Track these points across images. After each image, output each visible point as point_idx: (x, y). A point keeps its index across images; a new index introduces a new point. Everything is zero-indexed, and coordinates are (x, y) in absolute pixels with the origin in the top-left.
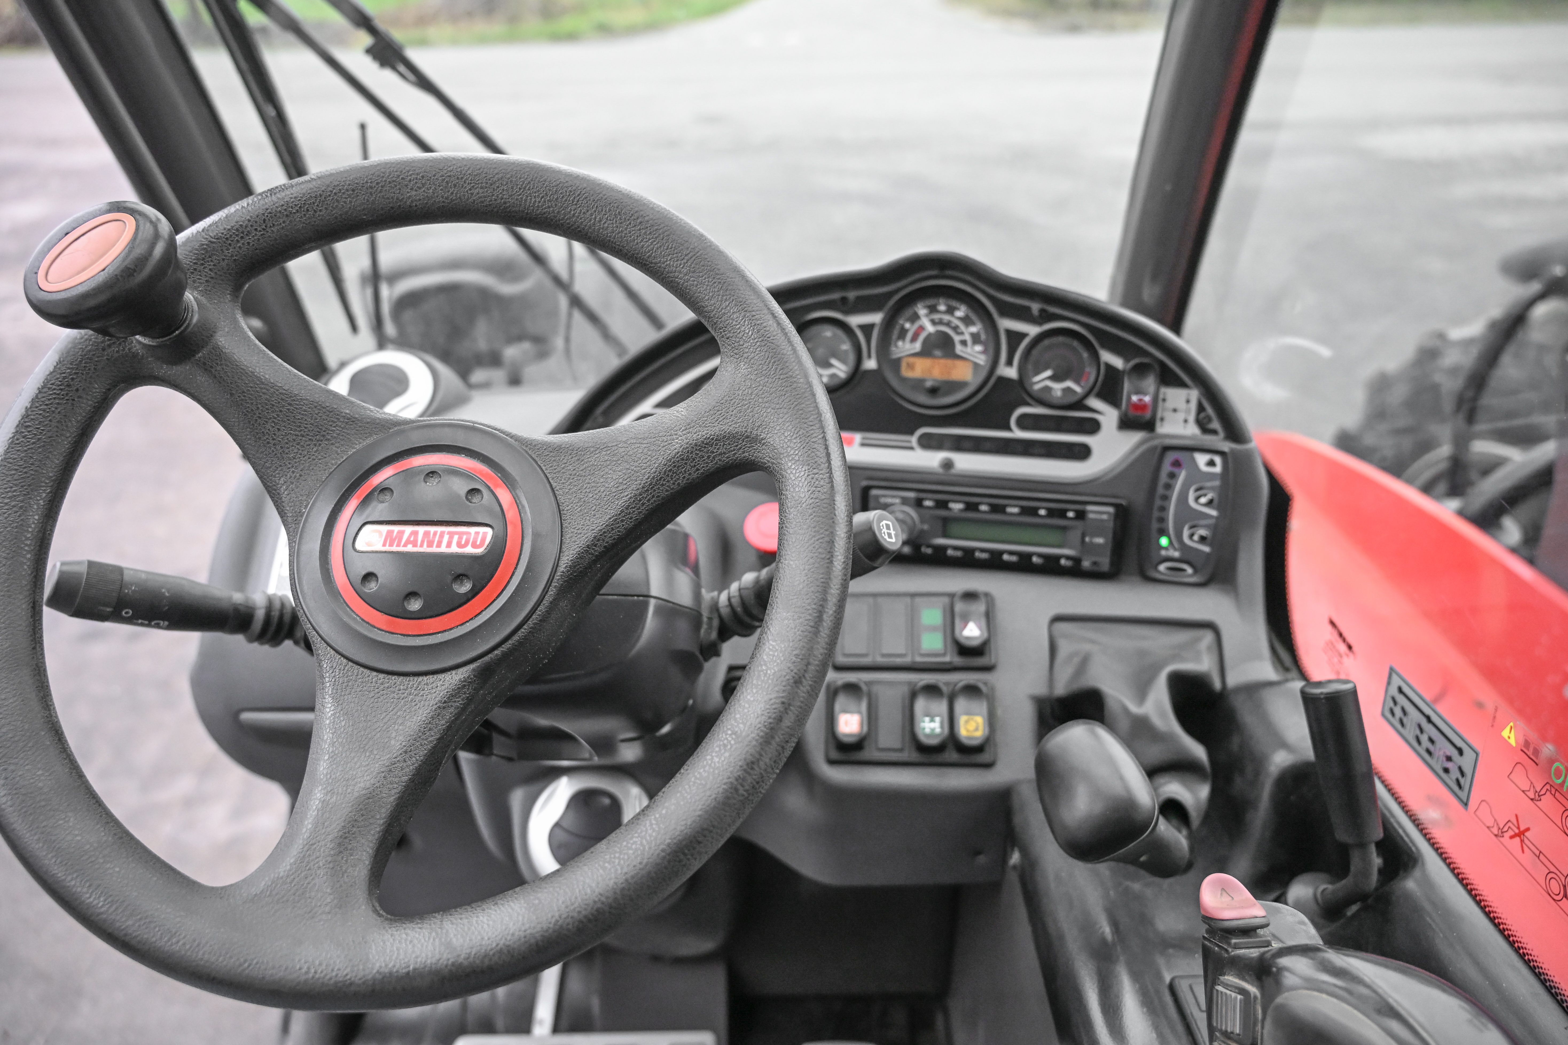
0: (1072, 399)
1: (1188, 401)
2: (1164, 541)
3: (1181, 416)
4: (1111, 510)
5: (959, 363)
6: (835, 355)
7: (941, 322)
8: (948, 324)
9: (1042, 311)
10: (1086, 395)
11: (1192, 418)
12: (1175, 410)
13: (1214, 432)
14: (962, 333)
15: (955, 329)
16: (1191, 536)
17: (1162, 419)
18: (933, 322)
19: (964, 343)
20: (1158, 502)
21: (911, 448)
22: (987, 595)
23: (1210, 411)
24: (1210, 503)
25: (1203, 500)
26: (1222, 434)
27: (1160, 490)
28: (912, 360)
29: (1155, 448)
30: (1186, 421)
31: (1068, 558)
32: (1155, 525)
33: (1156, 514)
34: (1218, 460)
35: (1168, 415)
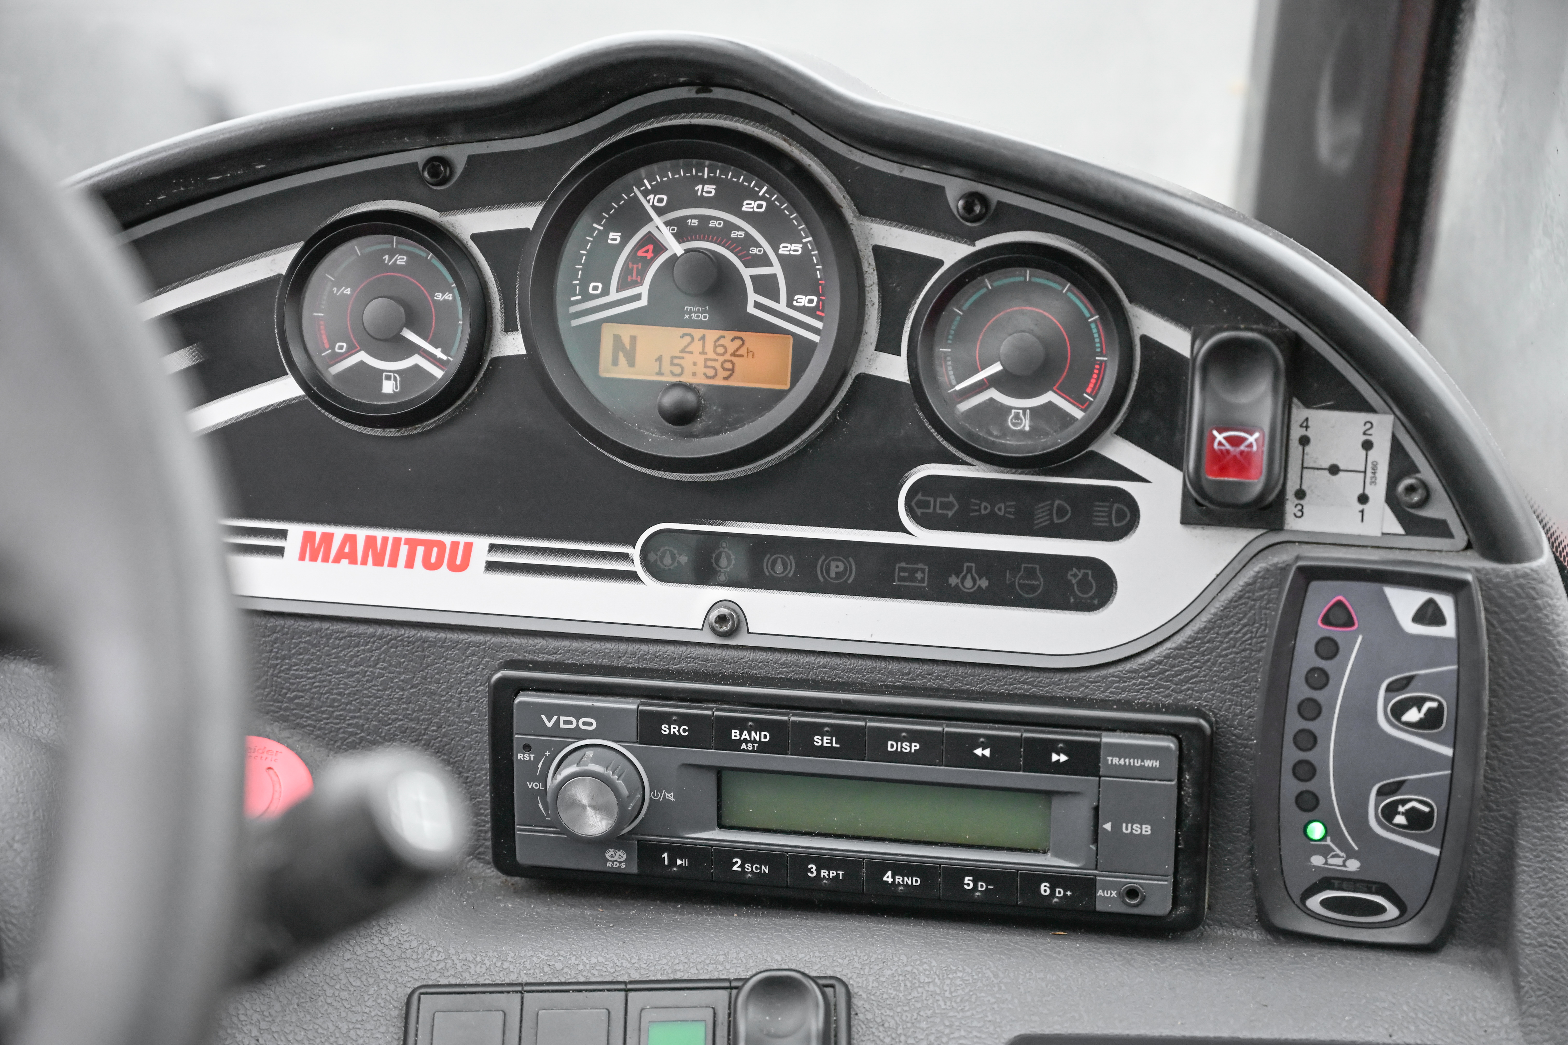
0: (1062, 439)
1: (1367, 445)
2: (1316, 830)
3: (1351, 485)
4: (1169, 743)
5: (752, 339)
6: (414, 321)
7: (703, 231)
8: (722, 235)
9: (971, 198)
10: (1095, 431)
11: (1378, 492)
12: (1334, 470)
13: (1440, 529)
14: (764, 261)
15: (743, 246)
16: (1389, 812)
17: (1300, 494)
18: (683, 232)
19: (766, 286)
20: (1294, 723)
21: (632, 576)
22: (826, 984)
23: (1427, 473)
24: (1432, 721)
25: (1413, 715)
26: (1460, 537)
27: (1299, 690)
28: (626, 331)
29: (1284, 570)
30: (1363, 499)
31: (1056, 880)
32: (1291, 787)
33: (1291, 755)
34: (1446, 603)
35: (1315, 481)
